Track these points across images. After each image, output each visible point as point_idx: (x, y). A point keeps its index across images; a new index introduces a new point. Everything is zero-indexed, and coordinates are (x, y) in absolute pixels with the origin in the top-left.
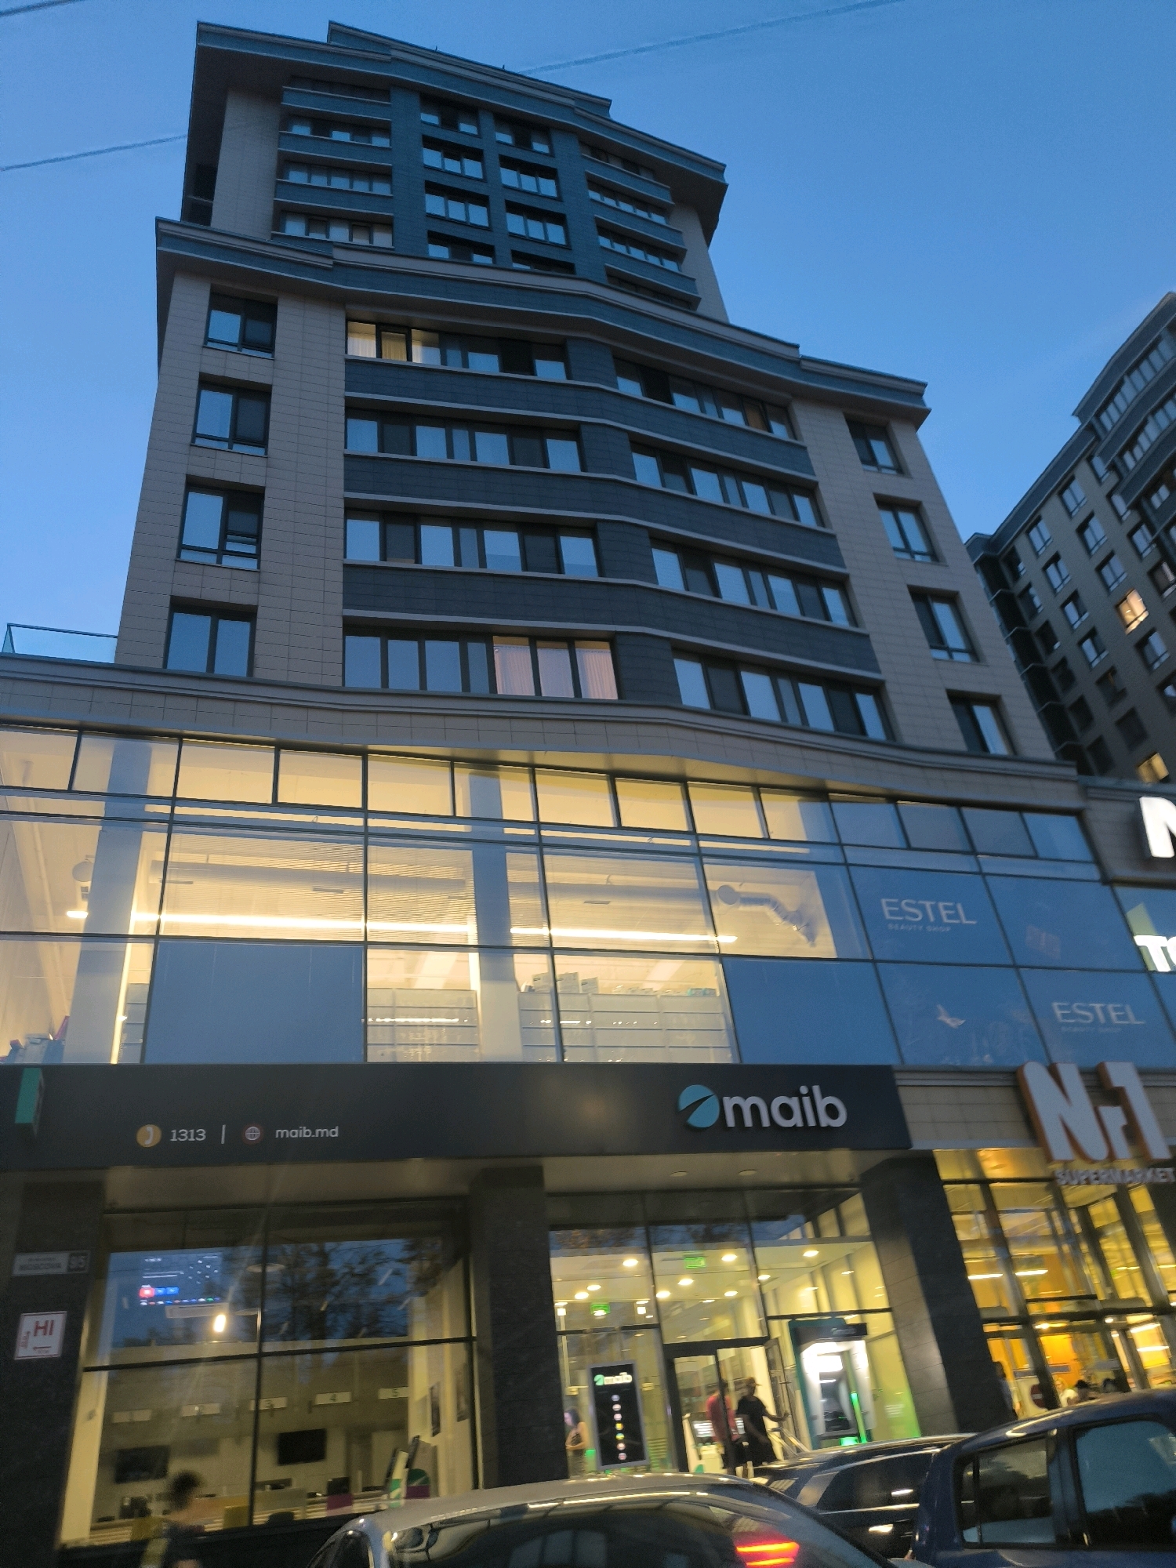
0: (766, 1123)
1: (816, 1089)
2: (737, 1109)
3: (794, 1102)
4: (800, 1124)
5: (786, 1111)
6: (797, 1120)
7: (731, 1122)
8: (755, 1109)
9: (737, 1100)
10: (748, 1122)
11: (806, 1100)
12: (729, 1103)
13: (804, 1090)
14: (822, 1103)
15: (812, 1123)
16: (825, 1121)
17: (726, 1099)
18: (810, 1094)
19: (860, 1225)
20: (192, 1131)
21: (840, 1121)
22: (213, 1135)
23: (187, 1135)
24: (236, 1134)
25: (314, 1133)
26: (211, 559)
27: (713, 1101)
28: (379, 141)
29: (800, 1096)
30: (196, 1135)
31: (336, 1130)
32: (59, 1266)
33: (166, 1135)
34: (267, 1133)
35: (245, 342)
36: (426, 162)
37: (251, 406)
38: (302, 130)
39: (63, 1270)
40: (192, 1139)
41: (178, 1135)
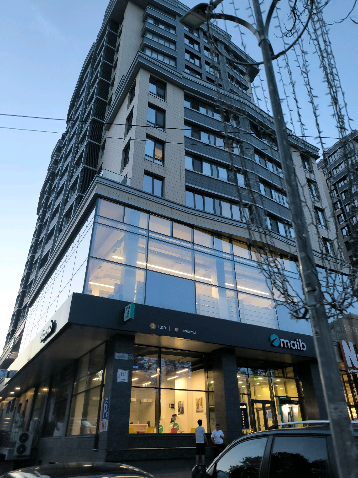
0: (289, 347)
1: (300, 340)
2: (283, 342)
3: (295, 343)
4: (297, 349)
5: (294, 345)
6: (296, 348)
7: (282, 346)
8: (287, 343)
9: (283, 340)
10: (286, 346)
11: (298, 342)
12: (282, 340)
13: (297, 340)
14: (301, 344)
15: (299, 349)
16: (302, 349)
17: (281, 339)
18: (299, 341)
19: (291, 375)
20: (163, 326)
21: (305, 349)
22: (168, 328)
23: (161, 327)
24: (173, 329)
25: (190, 332)
26: (152, 160)
27: (278, 339)
28: (172, 32)
29: (297, 341)
30: (164, 328)
31: (195, 332)
32: (126, 358)
33: (157, 327)
34: (180, 330)
35: (158, 95)
36: (185, 43)
37: (160, 115)
38: (151, 21)
39: (127, 359)
40: (163, 329)
41: (160, 327)
